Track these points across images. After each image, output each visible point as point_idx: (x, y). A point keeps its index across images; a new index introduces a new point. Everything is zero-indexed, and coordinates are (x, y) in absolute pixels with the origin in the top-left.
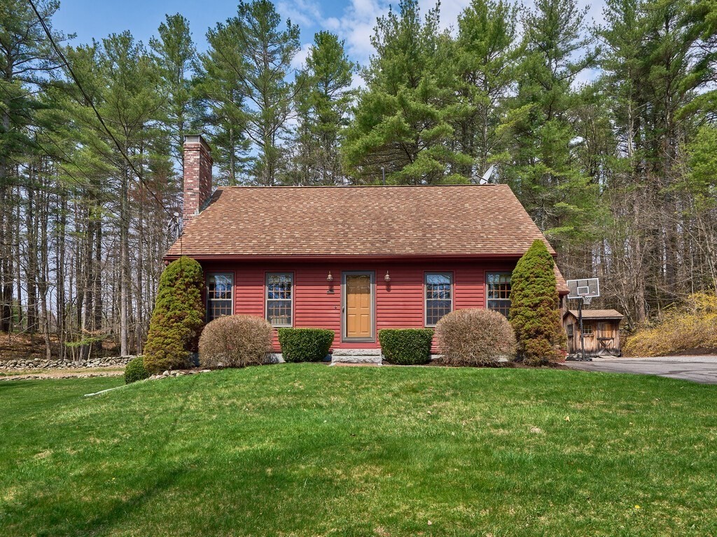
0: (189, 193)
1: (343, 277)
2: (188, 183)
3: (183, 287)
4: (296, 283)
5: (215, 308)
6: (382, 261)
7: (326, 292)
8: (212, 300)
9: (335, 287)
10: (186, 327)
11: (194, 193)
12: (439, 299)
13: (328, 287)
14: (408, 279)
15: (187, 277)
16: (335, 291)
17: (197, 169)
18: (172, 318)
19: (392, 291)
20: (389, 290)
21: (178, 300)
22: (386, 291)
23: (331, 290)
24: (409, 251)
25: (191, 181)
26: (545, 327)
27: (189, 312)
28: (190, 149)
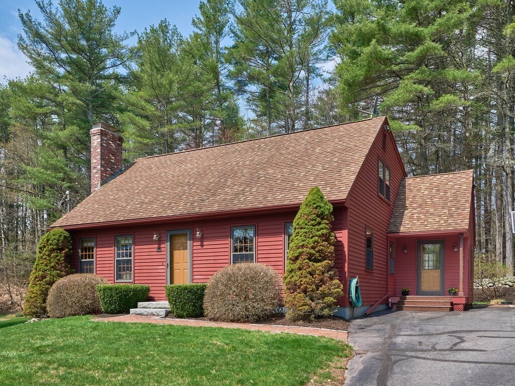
0: (95, 171)
1: (167, 236)
2: (94, 163)
3: (47, 253)
4: (135, 243)
5: (85, 267)
6: (195, 219)
7: (155, 250)
8: (82, 260)
9: (162, 246)
10: (47, 284)
11: (97, 170)
12: (244, 252)
13: (156, 246)
14: (215, 235)
15: (51, 244)
16: (162, 249)
17: (99, 150)
18: (37, 278)
19: (205, 247)
20: (202, 245)
21: (42, 263)
22: (200, 247)
23: (159, 248)
24: (215, 208)
25: (96, 161)
26: (301, 281)
27: (49, 273)
28: (95, 135)
